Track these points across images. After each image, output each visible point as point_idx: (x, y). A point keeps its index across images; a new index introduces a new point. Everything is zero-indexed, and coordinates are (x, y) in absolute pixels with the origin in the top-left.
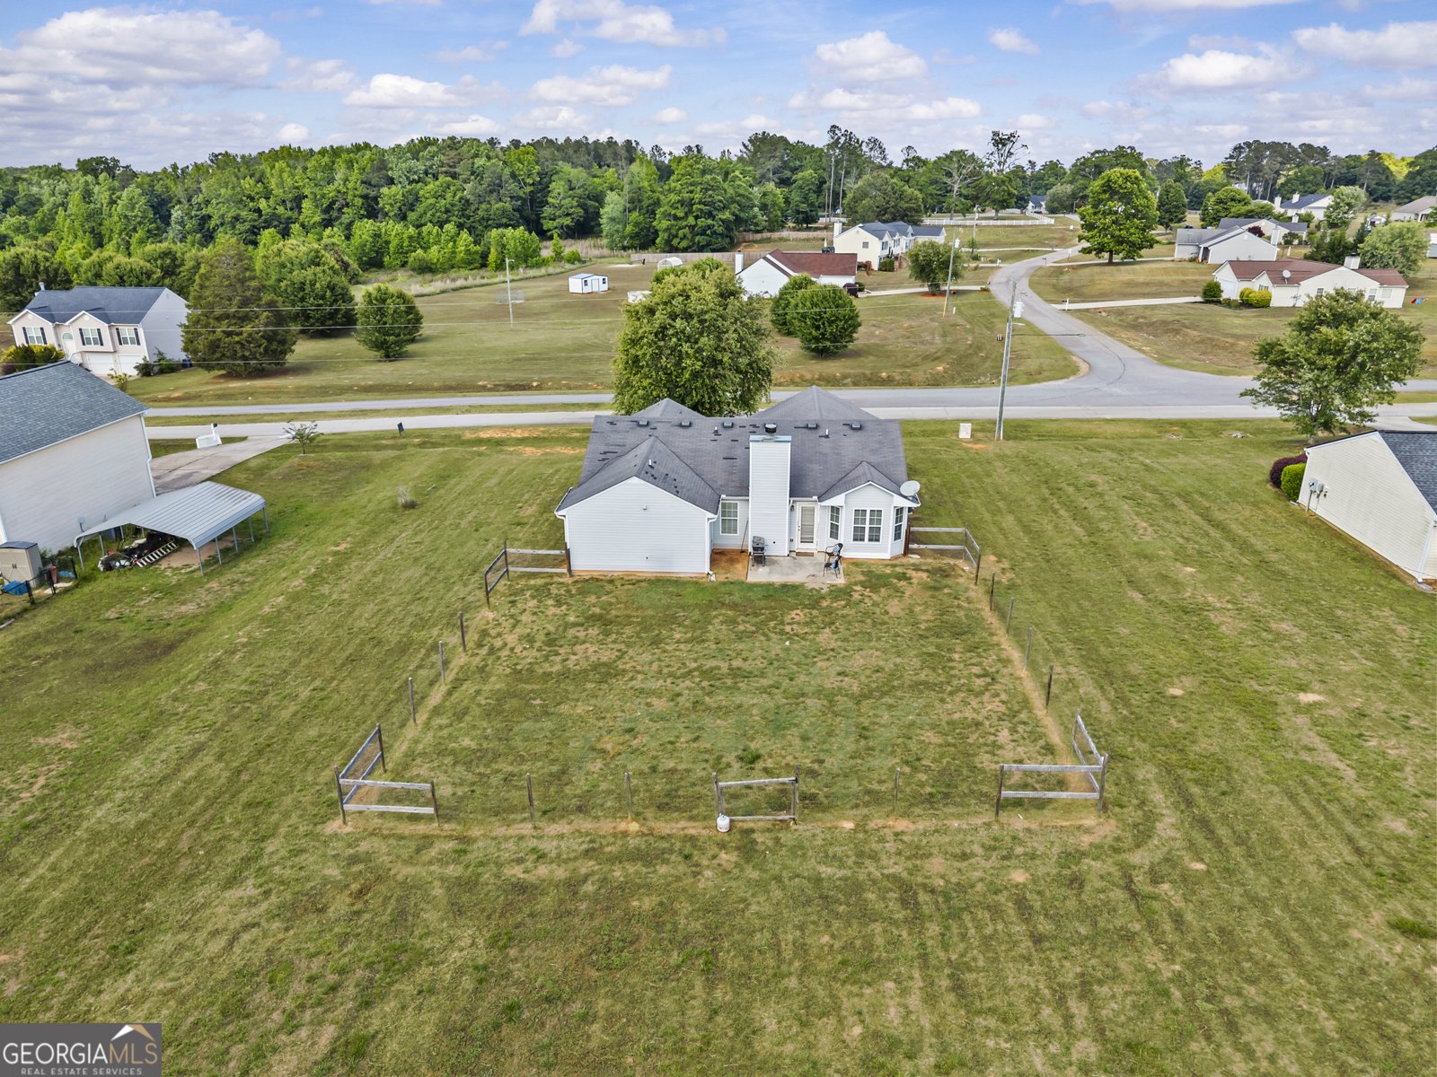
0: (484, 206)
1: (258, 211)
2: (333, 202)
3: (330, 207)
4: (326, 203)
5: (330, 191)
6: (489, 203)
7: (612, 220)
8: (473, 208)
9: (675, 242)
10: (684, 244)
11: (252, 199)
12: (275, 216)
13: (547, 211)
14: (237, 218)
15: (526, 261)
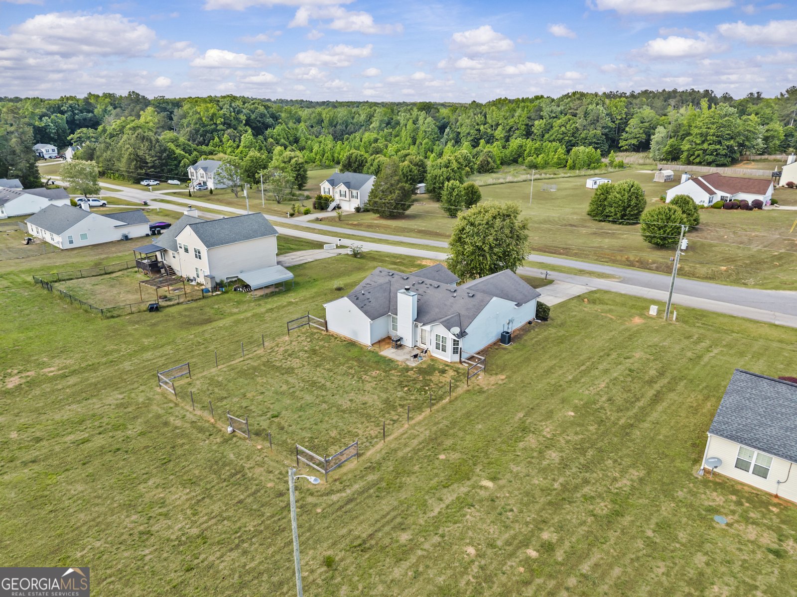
0: (585, 132)
1: (479, 130)
2: (512, 128)
3: (510, 130)
4: (508, 127)
5: (511, 121)
6: (589, 130)
7: (657, 143)
8: (579, 132)
9: (691, 159)
10: (698, 160)
11: (478, 124)
12: (486, 133)
13: (624, 135)
14: (469, 134)
15: (589, 165)
